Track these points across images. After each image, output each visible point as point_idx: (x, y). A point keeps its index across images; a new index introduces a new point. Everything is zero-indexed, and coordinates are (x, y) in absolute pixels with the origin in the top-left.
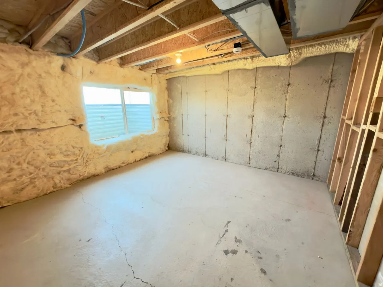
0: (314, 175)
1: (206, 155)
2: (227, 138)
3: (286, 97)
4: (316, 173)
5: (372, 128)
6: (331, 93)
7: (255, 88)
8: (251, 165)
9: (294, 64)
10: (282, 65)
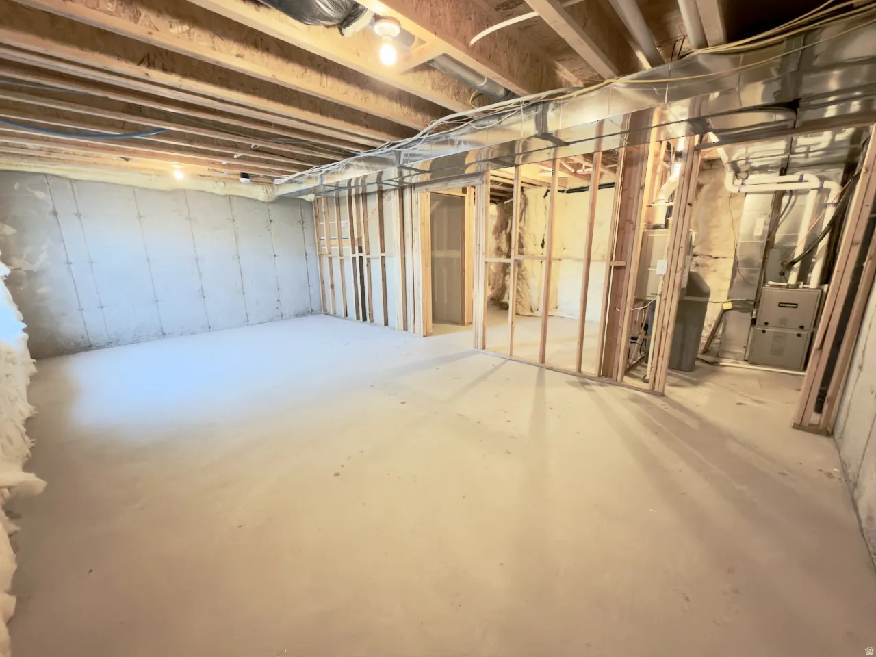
0: (312, 311)
1: (164, 334)
2: (204, 294)
3: (271, 233)
4: (314, 309)
5: (361, 255)
6: (306, 234)
7: (233, 220)
8: (250, 322)
9: (270, 200)
10: (260, 199)
